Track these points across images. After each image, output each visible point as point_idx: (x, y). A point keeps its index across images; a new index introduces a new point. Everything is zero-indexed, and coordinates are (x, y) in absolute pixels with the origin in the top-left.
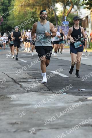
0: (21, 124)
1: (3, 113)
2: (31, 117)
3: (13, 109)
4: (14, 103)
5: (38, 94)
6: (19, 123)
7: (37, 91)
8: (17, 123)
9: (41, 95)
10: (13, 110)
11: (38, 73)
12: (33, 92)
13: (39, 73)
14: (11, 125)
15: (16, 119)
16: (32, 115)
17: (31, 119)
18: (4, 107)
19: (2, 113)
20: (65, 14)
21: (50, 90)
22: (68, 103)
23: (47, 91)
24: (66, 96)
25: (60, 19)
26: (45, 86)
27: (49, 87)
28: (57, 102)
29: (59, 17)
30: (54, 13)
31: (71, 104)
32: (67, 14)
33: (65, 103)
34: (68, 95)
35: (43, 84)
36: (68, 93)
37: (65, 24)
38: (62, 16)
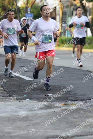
20: (28, 4)
21: (10, 96)
22: (32, 111)
23: (7, 96)
24: (30, 103)
25: (22, 11)
26: (5, 90)
27: (9, 92)
28: (18, 110)
29: (21, 8)
30: (15, 3)
31: (35, 112)
32: (30, 5)
33: (29, 111)
34: (31, 101)
35: (2, 89)
36: (31, 99)
37: (29, 17)
38: (25, 8)
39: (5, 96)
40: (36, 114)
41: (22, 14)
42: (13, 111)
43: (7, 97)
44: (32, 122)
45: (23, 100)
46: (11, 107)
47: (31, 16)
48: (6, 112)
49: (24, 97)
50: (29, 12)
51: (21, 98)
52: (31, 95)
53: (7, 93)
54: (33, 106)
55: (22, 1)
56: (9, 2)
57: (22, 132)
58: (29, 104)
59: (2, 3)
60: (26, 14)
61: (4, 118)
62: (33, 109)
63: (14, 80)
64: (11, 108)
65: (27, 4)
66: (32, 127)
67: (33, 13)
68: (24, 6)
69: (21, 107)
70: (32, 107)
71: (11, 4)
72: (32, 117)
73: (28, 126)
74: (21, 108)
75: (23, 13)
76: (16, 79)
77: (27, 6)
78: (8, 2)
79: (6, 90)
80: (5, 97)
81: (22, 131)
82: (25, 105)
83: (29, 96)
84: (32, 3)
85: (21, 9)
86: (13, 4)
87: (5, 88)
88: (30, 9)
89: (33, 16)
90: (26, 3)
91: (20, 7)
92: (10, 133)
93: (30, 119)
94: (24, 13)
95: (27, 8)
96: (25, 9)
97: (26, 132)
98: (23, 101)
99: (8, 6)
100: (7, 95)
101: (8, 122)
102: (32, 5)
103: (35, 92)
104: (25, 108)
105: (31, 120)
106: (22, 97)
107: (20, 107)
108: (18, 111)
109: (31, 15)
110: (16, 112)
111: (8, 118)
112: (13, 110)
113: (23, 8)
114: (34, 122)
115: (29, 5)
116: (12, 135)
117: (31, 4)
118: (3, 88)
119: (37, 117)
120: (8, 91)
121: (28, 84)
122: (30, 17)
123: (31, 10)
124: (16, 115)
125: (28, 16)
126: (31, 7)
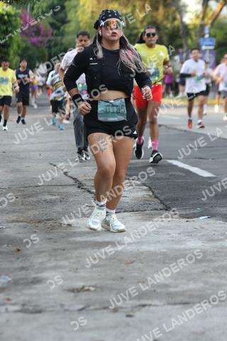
0: (95, 291)
1: (53, 263)
2: (120, 274)
3: (76, 253)
4: (79, 239)
5: (140, 217)
6: (92, 289)
7: (137, 211)
8: (86, 288)
9: (146, 220)
10: (77, 257)
11: (137, 166)
12: (126, 213)
13: (141, 165)
14: (72, 295)
15: (83, 278)
16: (122, 271)
17: (122, 278)
18: (55, 250)
19: (49, 265)
20: (206, 19)
21: (167, 209)
22: (212, 240)
23: (161, 209)
24: (208, 224)
25: (193, 33)
26: (156, 197)
27: (165, 200)
28: (184, 238)
29: (191, 27)
30: (178, 17)
31: (219, 244)
32: (210, 21)
33: (205, 240)
34: (211, 221)
35: (151, 193)
36: (211, 216)
37: (206, 45)
38: (198, 26)
39: (156, 209)
40: (222, 247)
41: (192, 39)
42: (173, 241)
43: (162, 212)
44: (212, 265)
45: (195, 217)
46: (170, 232)
47: (210, 43)
48: (159, 242)
49: (196, 211)
50: (207, 36)
51: (190, 214)
52: (212, 207)
53: (162, 202)
54: (215, 231)
55: (193, 13)
56: (166, 14)
57: (192, 286)
58: (206, 227)
59: (152, 17)
60: (201, 40)
61: (155, 254)
62: (215, 237)
63: (174, 175)
64: (168, 234)
65: (203, 18)
66: (213, 274)
67: (215, 36)
68: (198, 22)
69: (192, 232)
70: (213, 233)
71: (170, 18)
72: (214, 254)
73: (204, 271)
74: (190, 234)
75: (194, 38)
76: (181, 174)
77: (202, 23)
78: (164, 15)
79: (158, 195)
80: (157, 212)
81: (191, 282)
82: (198, 228)
83: (206, 209)
84: (213, 18)
85: (190, 29)
86: (174, 19)
87: (156, 191)
88: (210, 29)
89: (214, 44)
90: (201, 16)
91: (189, 25)
92: (166, 286)
93: (208, 258)
94: (196, 36)
95: (202, 26)
96: (198, 29)
97: (200, 285)
98: (194, 219)
99: (162, 22)
100: (161, 206)
101: (164, 263)
102: (214, 21)
103: (219, 202)
104: (199, 234)
105: (210, 261)
106: (192, 212)
107: (189, 232)
108: (185, 240)
109: (211, 41)
110: (179, 242)
111: (164, 254)
112: (174, 239)
113: (195, 26)
114: (216, 264)
115: (208, 20)
116: (172, 290)
117: (211, 19)
118: (153, 192)
119: (223, 254)
120: (162, 198)
121: (203, 185)
122: (210, 45)
123: (212, 31)
124: (179, 250)
125: (205, 43)
126: (212, 24)
